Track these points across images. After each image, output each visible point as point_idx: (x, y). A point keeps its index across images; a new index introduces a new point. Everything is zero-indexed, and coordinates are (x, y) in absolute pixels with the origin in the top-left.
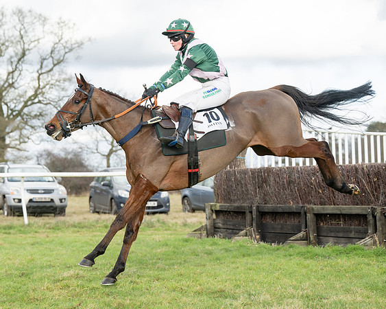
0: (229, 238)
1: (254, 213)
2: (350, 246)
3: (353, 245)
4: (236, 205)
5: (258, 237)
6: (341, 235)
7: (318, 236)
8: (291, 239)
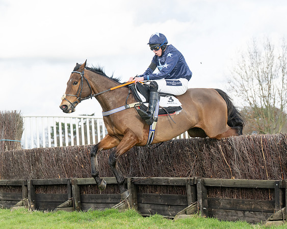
0: (9, 208)
1: (29, 186)
2: (107, 210)
3: (110, 209)
4: (14, 180)
5: (32, 206)
6: (100, 201)
7: (82, 202)
8: (60, 206)
